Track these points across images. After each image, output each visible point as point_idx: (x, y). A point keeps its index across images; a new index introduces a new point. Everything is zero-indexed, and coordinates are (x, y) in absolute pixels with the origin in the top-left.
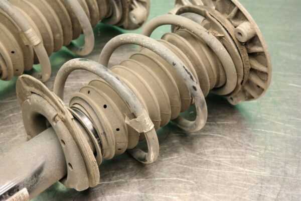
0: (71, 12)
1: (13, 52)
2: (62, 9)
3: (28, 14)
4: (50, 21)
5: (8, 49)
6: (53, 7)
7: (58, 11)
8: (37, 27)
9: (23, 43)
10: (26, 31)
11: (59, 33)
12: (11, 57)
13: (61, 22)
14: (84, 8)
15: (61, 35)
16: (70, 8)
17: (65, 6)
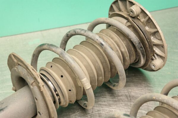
0: (111, 62)
1: (70, 90)
2: (105, 60)
3: (82, 63)
4: (97, 68)
5: (67, 88)
6: (99, 58)
7: (103, 61)
8: (88, 72)
9: (78, 84)
10: (82, 79)
11: (102, 76)
12: (68, 93)
13: (104, 68)
14: (121, 59)
15: (103, 78)
16: (111, 59)
17: (108, 58)
